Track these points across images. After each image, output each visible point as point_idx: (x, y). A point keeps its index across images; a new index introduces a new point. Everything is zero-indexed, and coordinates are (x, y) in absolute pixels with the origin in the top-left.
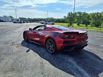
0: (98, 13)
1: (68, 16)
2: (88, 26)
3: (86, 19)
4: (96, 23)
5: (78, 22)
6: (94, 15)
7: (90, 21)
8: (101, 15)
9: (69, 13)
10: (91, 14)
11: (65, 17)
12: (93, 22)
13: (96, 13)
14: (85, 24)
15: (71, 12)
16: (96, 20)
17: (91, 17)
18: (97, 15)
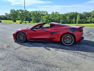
0: (37, 11)
1: (10, 13)
2: (31, 22)
3: (28, 16)
4: (36, 20)
5: (21, 18)
6: (34, 13)
7: (31, 18)
8: (39, 13)
9: (12, 10)
10: (31, 12)
11: (6, 14)
12: (34, 19)
13: (35, 11)
14: (28, 21)
15: (13, 9)
16: (36, 17)
17: (32, 15)
18: (36, 13)
